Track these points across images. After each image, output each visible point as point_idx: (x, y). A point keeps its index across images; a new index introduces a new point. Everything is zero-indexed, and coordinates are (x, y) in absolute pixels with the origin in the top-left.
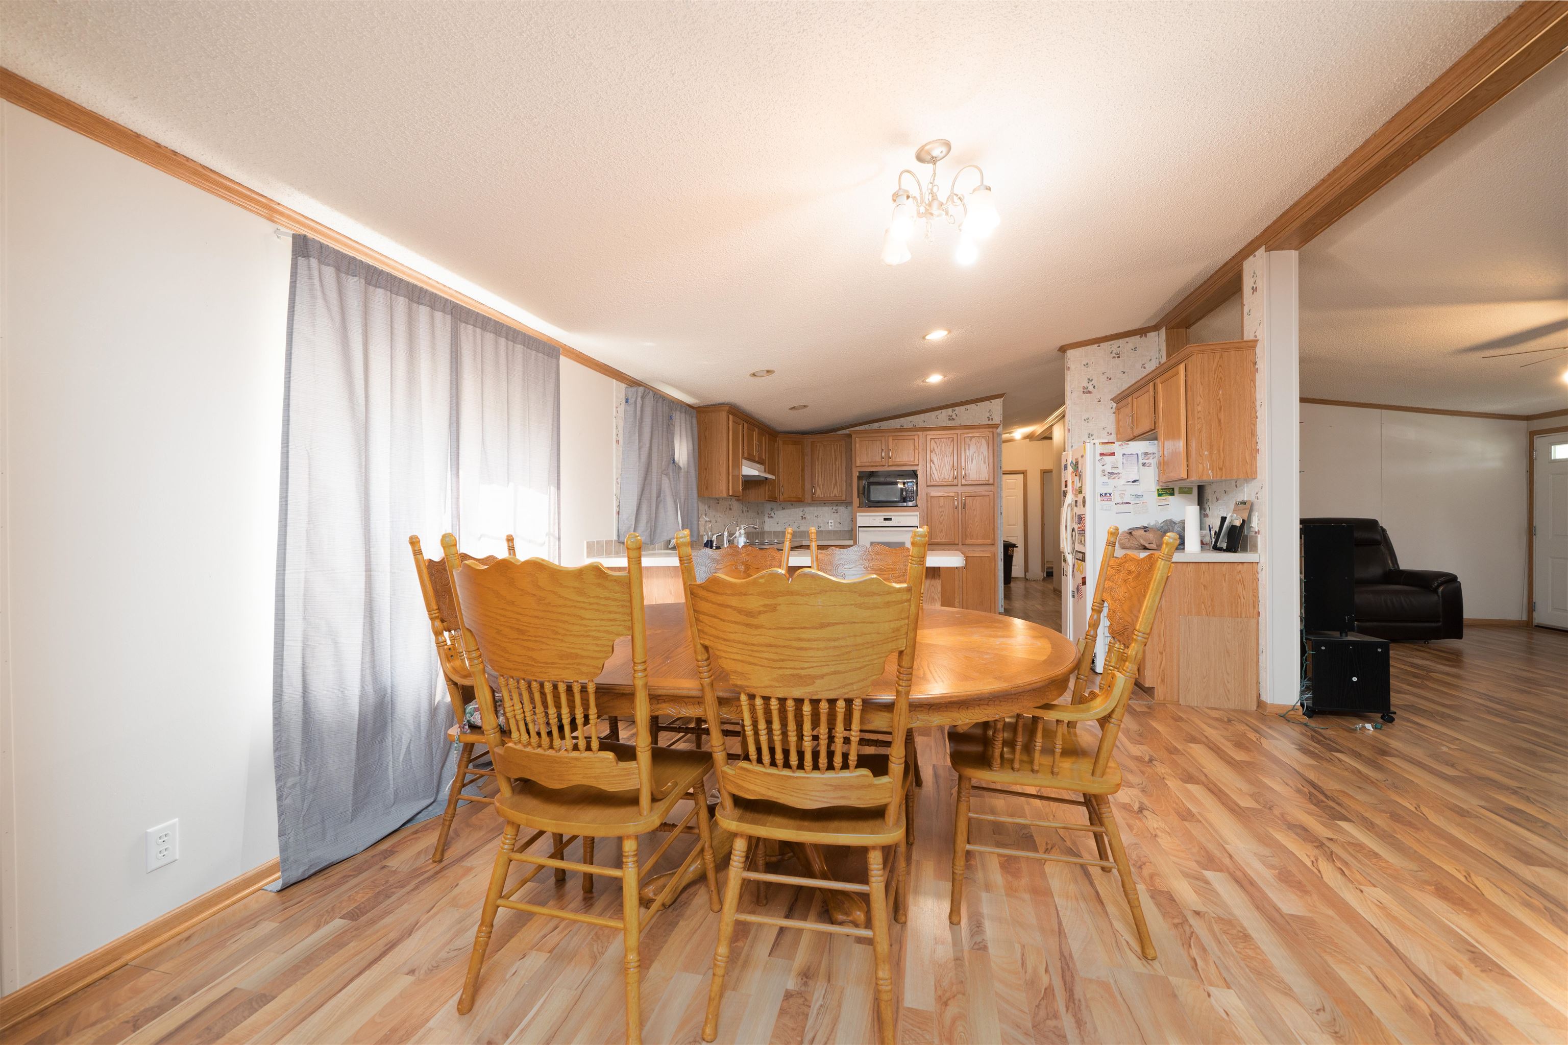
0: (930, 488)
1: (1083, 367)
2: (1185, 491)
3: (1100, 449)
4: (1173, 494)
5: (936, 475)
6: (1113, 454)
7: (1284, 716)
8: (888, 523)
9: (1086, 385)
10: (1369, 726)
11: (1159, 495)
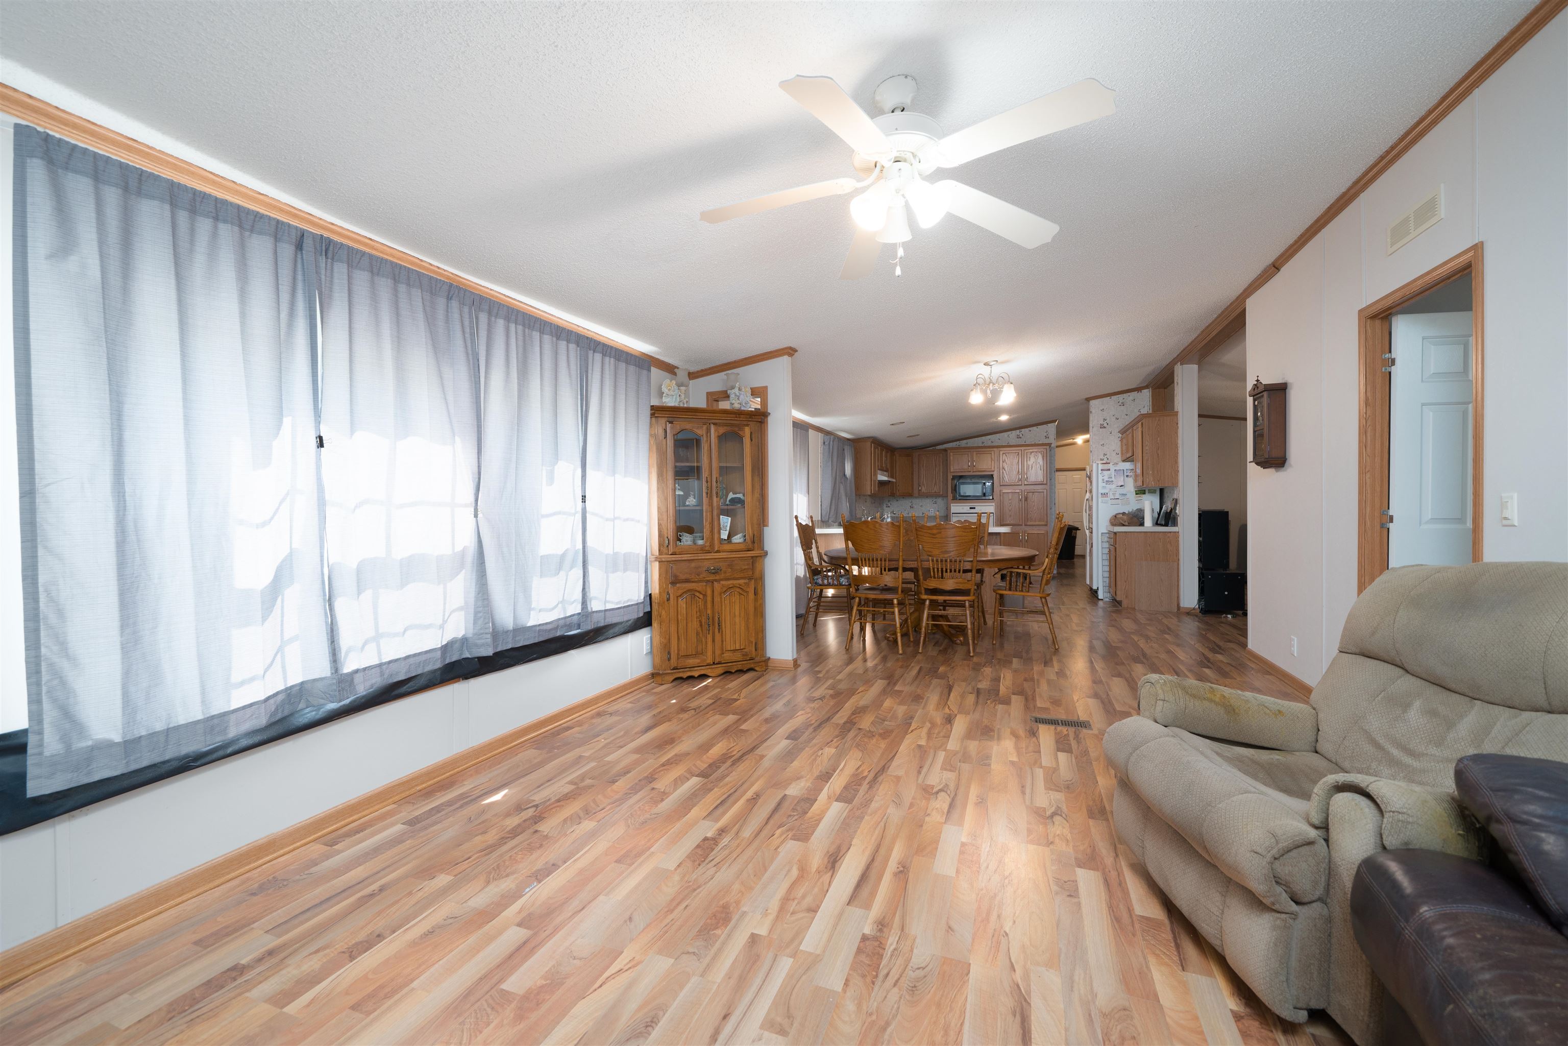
0: (1002, 487)
1: (1100, 412)
2: (1152, 491)
3: (1100, 467)
4: (1144, 493)
5: (1006, 479)
6: (1109, 470)
7: (1189, 613)
8: (972, 511)
9: (1102, 422)
10: (1229, 616)
11: (1136, 494)
